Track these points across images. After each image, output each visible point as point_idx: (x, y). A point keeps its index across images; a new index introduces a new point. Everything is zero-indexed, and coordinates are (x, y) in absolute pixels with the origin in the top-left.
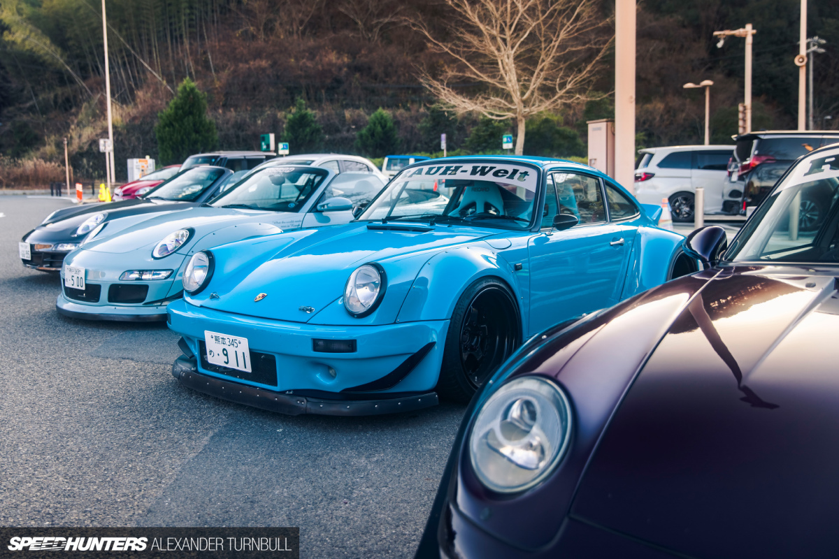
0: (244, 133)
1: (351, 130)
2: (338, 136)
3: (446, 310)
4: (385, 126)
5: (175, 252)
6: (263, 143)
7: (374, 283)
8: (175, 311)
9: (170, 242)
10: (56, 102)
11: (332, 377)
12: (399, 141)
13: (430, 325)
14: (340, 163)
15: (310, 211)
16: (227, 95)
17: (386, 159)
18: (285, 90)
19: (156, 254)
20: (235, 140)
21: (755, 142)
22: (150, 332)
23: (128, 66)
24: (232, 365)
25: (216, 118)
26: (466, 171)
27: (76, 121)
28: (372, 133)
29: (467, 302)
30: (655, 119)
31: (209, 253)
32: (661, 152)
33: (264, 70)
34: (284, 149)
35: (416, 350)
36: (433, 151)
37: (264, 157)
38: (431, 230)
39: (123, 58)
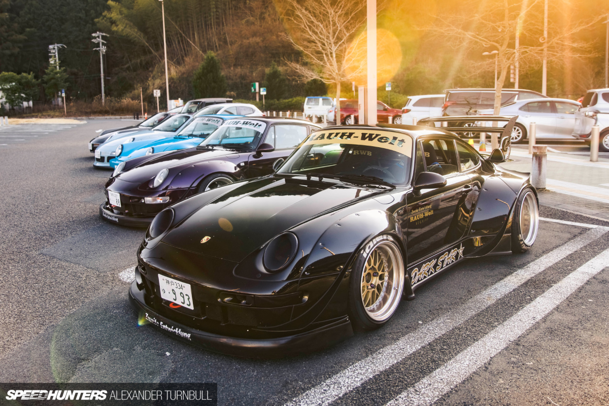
6: (252, 88)
10: (141, 64)
16: (236, 59)
17: (307, 99)
18: (270, 55)
23: (181, 43)
25: (230, 73)
27: (152, 76)
32: (415, 99)
33: (258, 43)
34: (263, 91)
39: (178, 38)
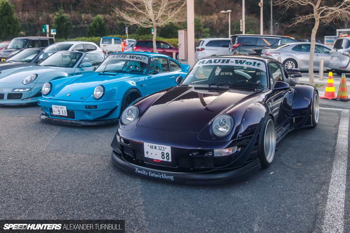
0: (33, 24)
1: (85, 24)
2: (79, 26)
3: (121, 97)
4: (101, 23)
5: (31, 82)
6: (43, 29)
7: (101, 90)
8: (40, 100)
9: (28, 78)
11: (90, 116)
12: (107, 30)
13: (117, 101)
14: (84, 45)
15: (77, 67)
16: (23, 5)
17: (102, 38)
18: (52, 4)
19: (24, 83)
20: (28, 27)
21: (237, 38)
22: (24, 109)
24: (61, 114)
25: (19, 16)
26: (128, 57)
28: (95, 26)
29: (127, 95)
30: (214, 22)
31: (50, 83)
32: (207, 40)
34: (53, 32)
35: (113, 108)
36: (122, 35)
37: (48, 39)
38: (117, 75)
